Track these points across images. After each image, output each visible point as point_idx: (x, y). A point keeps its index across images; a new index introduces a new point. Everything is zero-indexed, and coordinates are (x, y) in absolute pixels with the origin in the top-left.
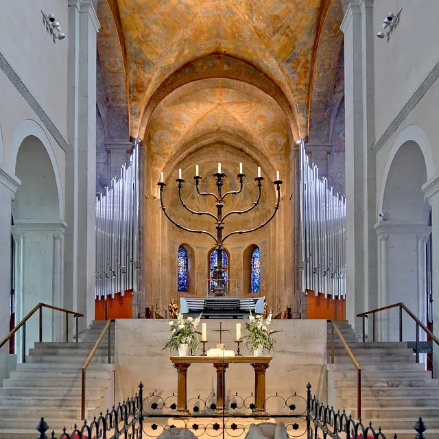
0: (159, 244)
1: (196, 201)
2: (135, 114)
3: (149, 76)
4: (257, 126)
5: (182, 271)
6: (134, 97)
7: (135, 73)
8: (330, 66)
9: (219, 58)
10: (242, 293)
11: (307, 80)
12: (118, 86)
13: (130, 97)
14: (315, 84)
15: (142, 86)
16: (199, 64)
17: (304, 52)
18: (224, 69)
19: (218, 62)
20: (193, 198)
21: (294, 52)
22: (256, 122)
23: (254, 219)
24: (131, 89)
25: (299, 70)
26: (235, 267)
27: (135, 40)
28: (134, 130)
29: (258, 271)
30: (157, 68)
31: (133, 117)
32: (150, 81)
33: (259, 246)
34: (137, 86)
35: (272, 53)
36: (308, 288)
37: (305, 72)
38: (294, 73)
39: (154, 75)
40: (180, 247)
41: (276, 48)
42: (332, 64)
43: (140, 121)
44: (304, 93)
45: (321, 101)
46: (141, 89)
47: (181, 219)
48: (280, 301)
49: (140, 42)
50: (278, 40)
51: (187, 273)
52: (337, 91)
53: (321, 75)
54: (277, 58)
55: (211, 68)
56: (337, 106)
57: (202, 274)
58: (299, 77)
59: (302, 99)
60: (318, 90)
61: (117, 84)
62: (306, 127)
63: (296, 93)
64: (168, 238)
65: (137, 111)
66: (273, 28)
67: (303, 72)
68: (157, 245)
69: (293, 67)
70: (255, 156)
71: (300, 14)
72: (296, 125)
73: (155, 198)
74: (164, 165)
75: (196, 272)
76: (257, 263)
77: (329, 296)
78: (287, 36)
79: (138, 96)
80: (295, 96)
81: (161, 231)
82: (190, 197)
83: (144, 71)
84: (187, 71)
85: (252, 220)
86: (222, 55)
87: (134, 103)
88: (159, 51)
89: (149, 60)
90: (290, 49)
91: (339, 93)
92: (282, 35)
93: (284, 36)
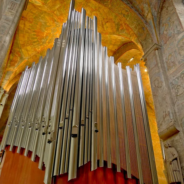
17: (120, 19)
21: (116, 24)
25: (124, 28)
35: (111, 34)
41: (110, 30)
45: (139, 29)
50: (107, 27)
54: (114, 33)
60: (134, 26)
66: (100, 26)
69: (122, 29)
71: (101, 10)
78: (107, 22)
90: (114, 25)
91: (148, 15)
92: (105, 24)
93: (107, 24)
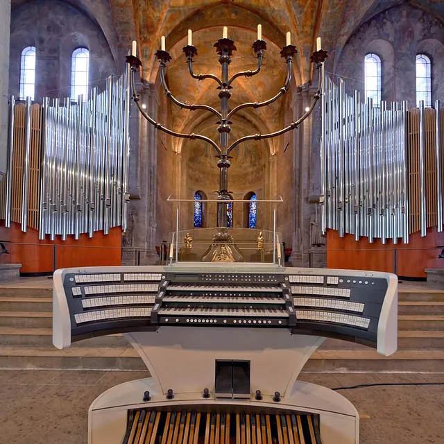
0: (178, 190)
1: (208, 158)
2: (146, 56)
3: (158, 15)
4: (257, 93)
5: (197, 211)
6: (145, 38)
7: (144, 11)
9: (227, 7)
10: (242, 228)
11: (313, 21)
12: (127, 23)
13: (141, 39)
14: (321, 23)
15: (152, 26)
16: (209, 13)
18: (232, 17)
19: (226, 11)
20: (207, 156)
22: (257, 88)
23: (252, 173)
24: (142, 30)
25: (306, 9)
26: (237, 209)
28: (145, 72)
29: (254, 212)
30: (166, 5)
32: (159, 20)
33: (256, 193)
34: (146, 29)
36: (347, 232)
37: (312, 12)
38: (301, 13)
39: (163, 13)
40: (196, 193)
43: (152, 64)
44: (310, 35)
46: (152, 30)
47: (197, 172)
51: (202, 213)
52: (342, 33)
53: (329, 11)
55: (220, 16)
56: (340, 50)
57: (212, 214)
58: (306, 17)
59: (307, 42)
60: (324, 31)
61: (125, 20)
62: (310, 71)
63: (301, 36)
64: (187, 185)
65: (148, 53)
67: (309, 11)
69: (300, 6)
72: (299, 72)
73: (175, 153)
74: (183, 127)
75: (208, 212)
76: (253, 206)
77: (389, 240)
79: (148, 37)
80: (300, 39)
82: (204, 155)
83: (153, 9)
84: (197, 19)
85: (250, 173)
86: (230, 5)
87: (144, 45)
91: (343, 35)
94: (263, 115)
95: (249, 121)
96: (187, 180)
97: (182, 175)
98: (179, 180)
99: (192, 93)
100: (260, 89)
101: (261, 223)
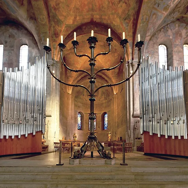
0: (70, 111)
3: (60, 29)
4: (107, 65)
5: (79, 122)
6: (54, 40)
7: (54, 27)
8: (146, 19)
10: (101, 130)
12: (46, 33)
13: (52, 40)
15: (58, 34)
16: (84, 27)
17: (133, 14)
18: (95, 29)
19: (92, 26)
20: (83, 95)
21: (129, 14)
22: (107, 63)
23: (105, 103)
24: (53, 36)
25: (130, 24)
26: (98, 121)
27: (53, 7)
28: (54, 56)
29: (107, 122)
30: (64, 24)
31: (54, 50)
32: (61, 31)
33: (107, 113)
34: (55, 35)
36: (154, 133)
38: (128, 26)
39: (63, 28)
40: (78, 113)
41: (120, 11)
42: (147, 18)
46: (57, 36)
47: (79, 103)
48: (115, 133)
49: (55, 9)
50: (121, 6)
51: (81, 123)
53: (141, 25)
54: (120, 18)
55: (89, 29)
56: (147, 43)
57: (86, 123)
58: (130, 28)
59: (131, 40)
61: (45, 32)
62: (132, 54)
63: (128, 37)
64: (74, 109)
65: (55, 46)
67: (132, 25)
68: (69, 112)
69: (127, 23)
70: (106, 78)
72: (127, 54)
73: (69, 94)
74: (72, 81)
75: (84, 122)
76: (106, 119)
77: (176, 137)
78: (126, 3)
79: (56, 39)
81: (71, 106)
82: (82, 95)
83: (58, 26)
85: (104, 103)
86: (94, 24)
87: (54, 43)
88: (64, 14)
89: (60, 20)
90: (127, 12)
91: (148, 36)
92: (123, 3)
93: (124, 4)
94: (110, 75)
95: (103, 78)
96: (74, 107)
97: (72, 105)
98: (70, 107)
99: (77, 66)
100: (108, 63)
101: (110, 127)
